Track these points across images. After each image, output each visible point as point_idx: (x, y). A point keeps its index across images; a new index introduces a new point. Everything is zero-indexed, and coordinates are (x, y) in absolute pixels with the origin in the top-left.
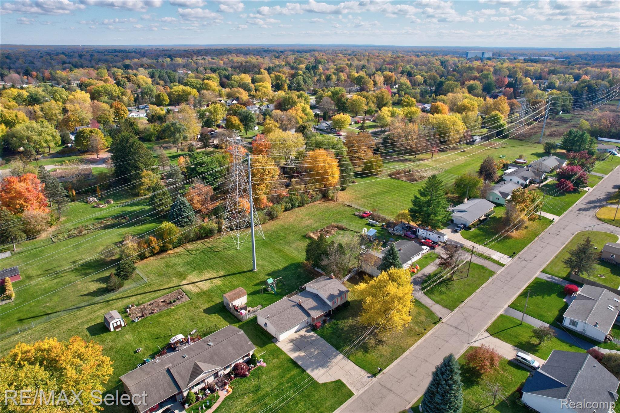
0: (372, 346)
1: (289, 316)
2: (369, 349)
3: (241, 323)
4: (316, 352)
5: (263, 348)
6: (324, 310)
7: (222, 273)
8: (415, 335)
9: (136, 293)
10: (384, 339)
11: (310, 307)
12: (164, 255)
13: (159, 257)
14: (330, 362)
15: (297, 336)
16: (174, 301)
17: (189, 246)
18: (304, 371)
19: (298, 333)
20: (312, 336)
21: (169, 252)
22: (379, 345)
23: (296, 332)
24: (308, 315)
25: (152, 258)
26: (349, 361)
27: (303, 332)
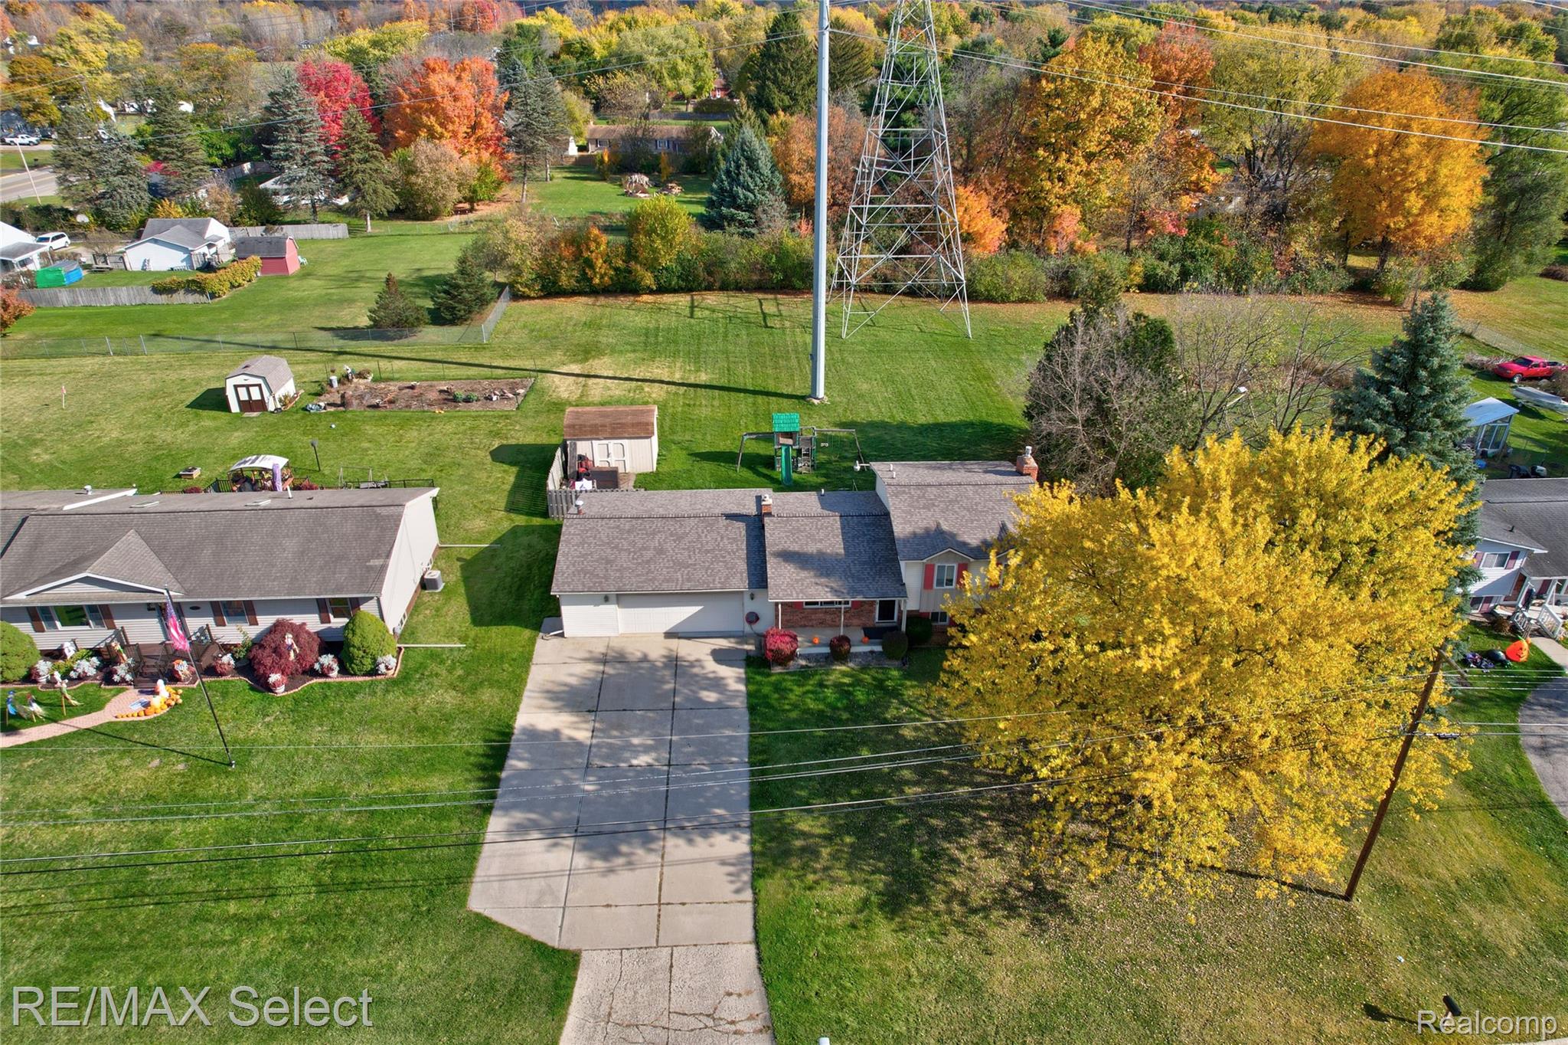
0: (963, 898)
1: (669, 546)
2: (923, 900)
3: (537, 521)
4: (643, 760)
5: (476, 631)
6: (853, 591)
7: (703, 378)
8: (1343, 996)
9: (423, 356)
10: (1079, 897)
11: (795, 547)
12: (624, 301)
13: (602, 300)
14: (647, 840)
15: (657, 651)
16: (467, 400)
17: (712, 299)
18: (488, 810)
19: (674, 643)
20: (717, 684)
21: (645, 298)
22: (1012, 910)
23: (669, 635)
24: (759, 579)
25: (583, 299)
26: (748, 895)
27: (697, 651)
